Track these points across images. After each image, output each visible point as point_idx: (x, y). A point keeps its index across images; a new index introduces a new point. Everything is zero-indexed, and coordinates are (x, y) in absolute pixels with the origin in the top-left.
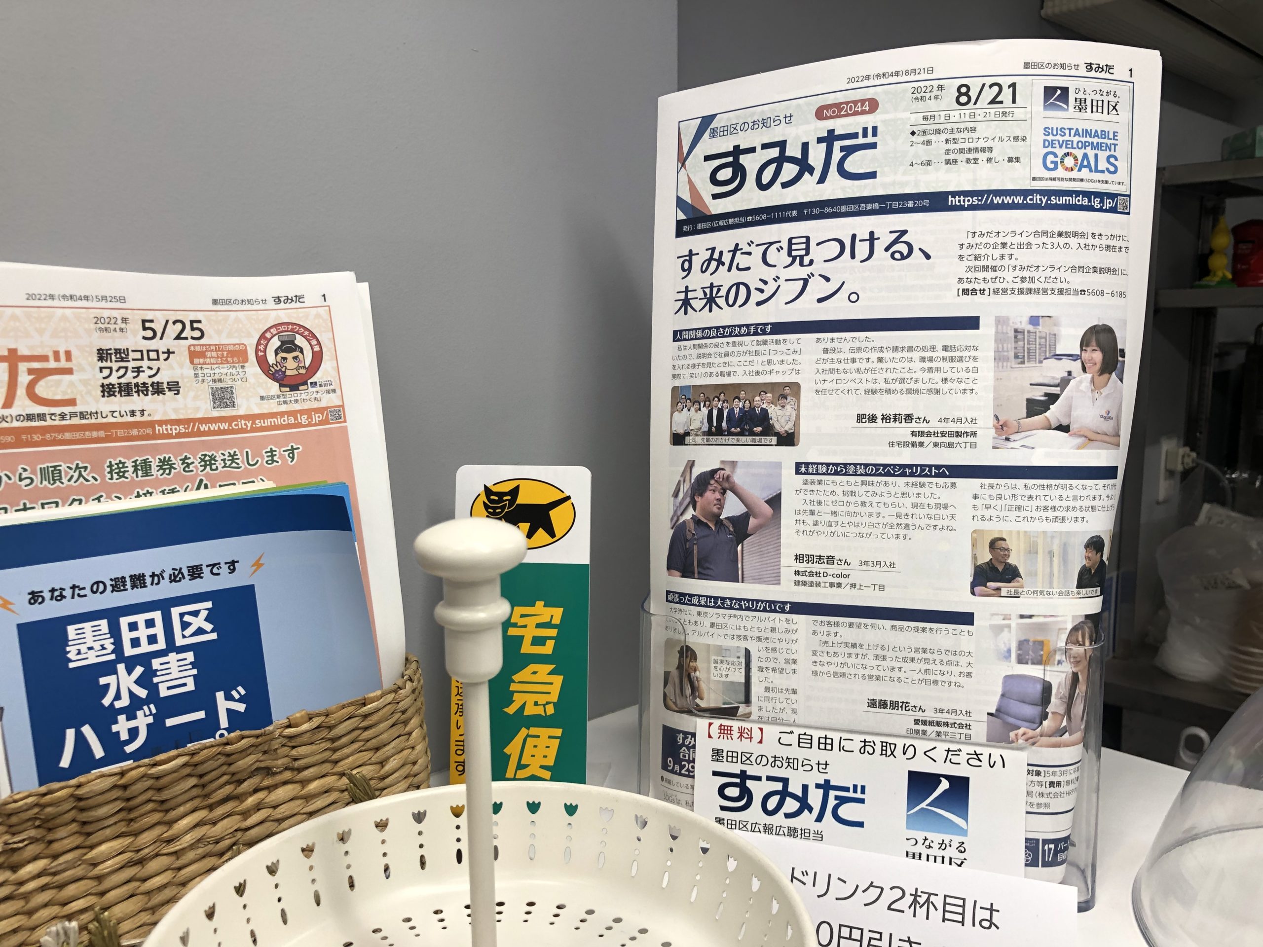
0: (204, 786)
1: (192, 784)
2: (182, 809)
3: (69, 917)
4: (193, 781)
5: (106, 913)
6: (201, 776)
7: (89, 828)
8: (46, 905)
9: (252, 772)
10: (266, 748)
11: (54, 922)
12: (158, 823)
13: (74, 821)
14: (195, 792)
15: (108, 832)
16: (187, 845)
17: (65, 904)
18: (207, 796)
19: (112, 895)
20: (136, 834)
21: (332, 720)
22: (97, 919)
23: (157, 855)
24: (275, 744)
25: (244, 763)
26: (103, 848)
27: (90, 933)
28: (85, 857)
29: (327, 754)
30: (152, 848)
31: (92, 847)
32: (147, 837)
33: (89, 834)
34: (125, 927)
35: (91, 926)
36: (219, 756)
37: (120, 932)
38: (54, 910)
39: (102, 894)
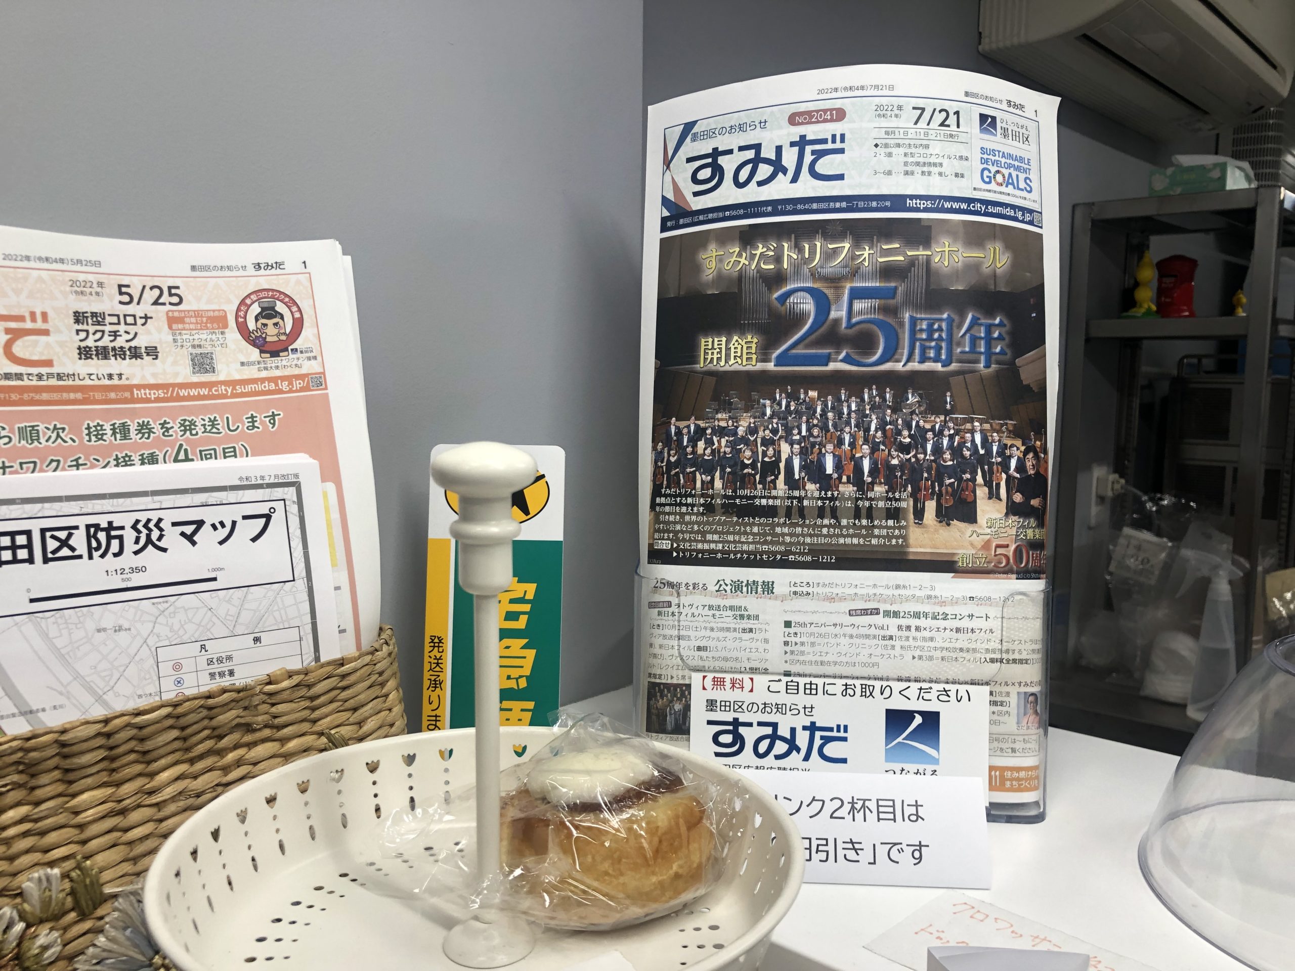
0: (185, 739)
1: (174, 737)
2: (163, 762)
3: (51, 864)
4: (175, 733)
5: (88, 862)
6: (183, 729)
7: (71, 776)
8: (28, 851)
9: (233, 728)
10: (246, 704)
11: (36, 868)
12: (140, 775)
13: (56, 768)
14: (177, 744)
15: (89, 781)
16: (168, 797)
17: (46, 851)
18: (188, 750)
19: (94, 844)
20: (118, 784)
21: (311, 678)
22: (78, 867)
23: (139, 806)
24: (256, 700)
25: (224, 718)
26: (85, 796)
27: (72, 880)
28: (66, 806)
29: (306, 713)
30: (134, 798)
31: (74, 796)
32: (127, 788)
33: (71, 782)
34: (106, 876)
35: (73, 874)
36: (201, 709)
37: (102, 881)
38: (36, 857)
39: (84, 842)
